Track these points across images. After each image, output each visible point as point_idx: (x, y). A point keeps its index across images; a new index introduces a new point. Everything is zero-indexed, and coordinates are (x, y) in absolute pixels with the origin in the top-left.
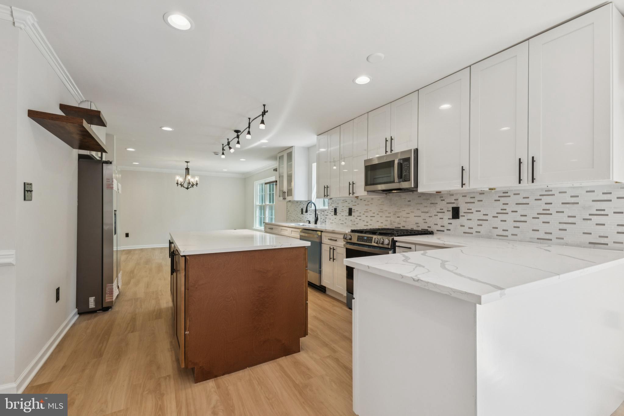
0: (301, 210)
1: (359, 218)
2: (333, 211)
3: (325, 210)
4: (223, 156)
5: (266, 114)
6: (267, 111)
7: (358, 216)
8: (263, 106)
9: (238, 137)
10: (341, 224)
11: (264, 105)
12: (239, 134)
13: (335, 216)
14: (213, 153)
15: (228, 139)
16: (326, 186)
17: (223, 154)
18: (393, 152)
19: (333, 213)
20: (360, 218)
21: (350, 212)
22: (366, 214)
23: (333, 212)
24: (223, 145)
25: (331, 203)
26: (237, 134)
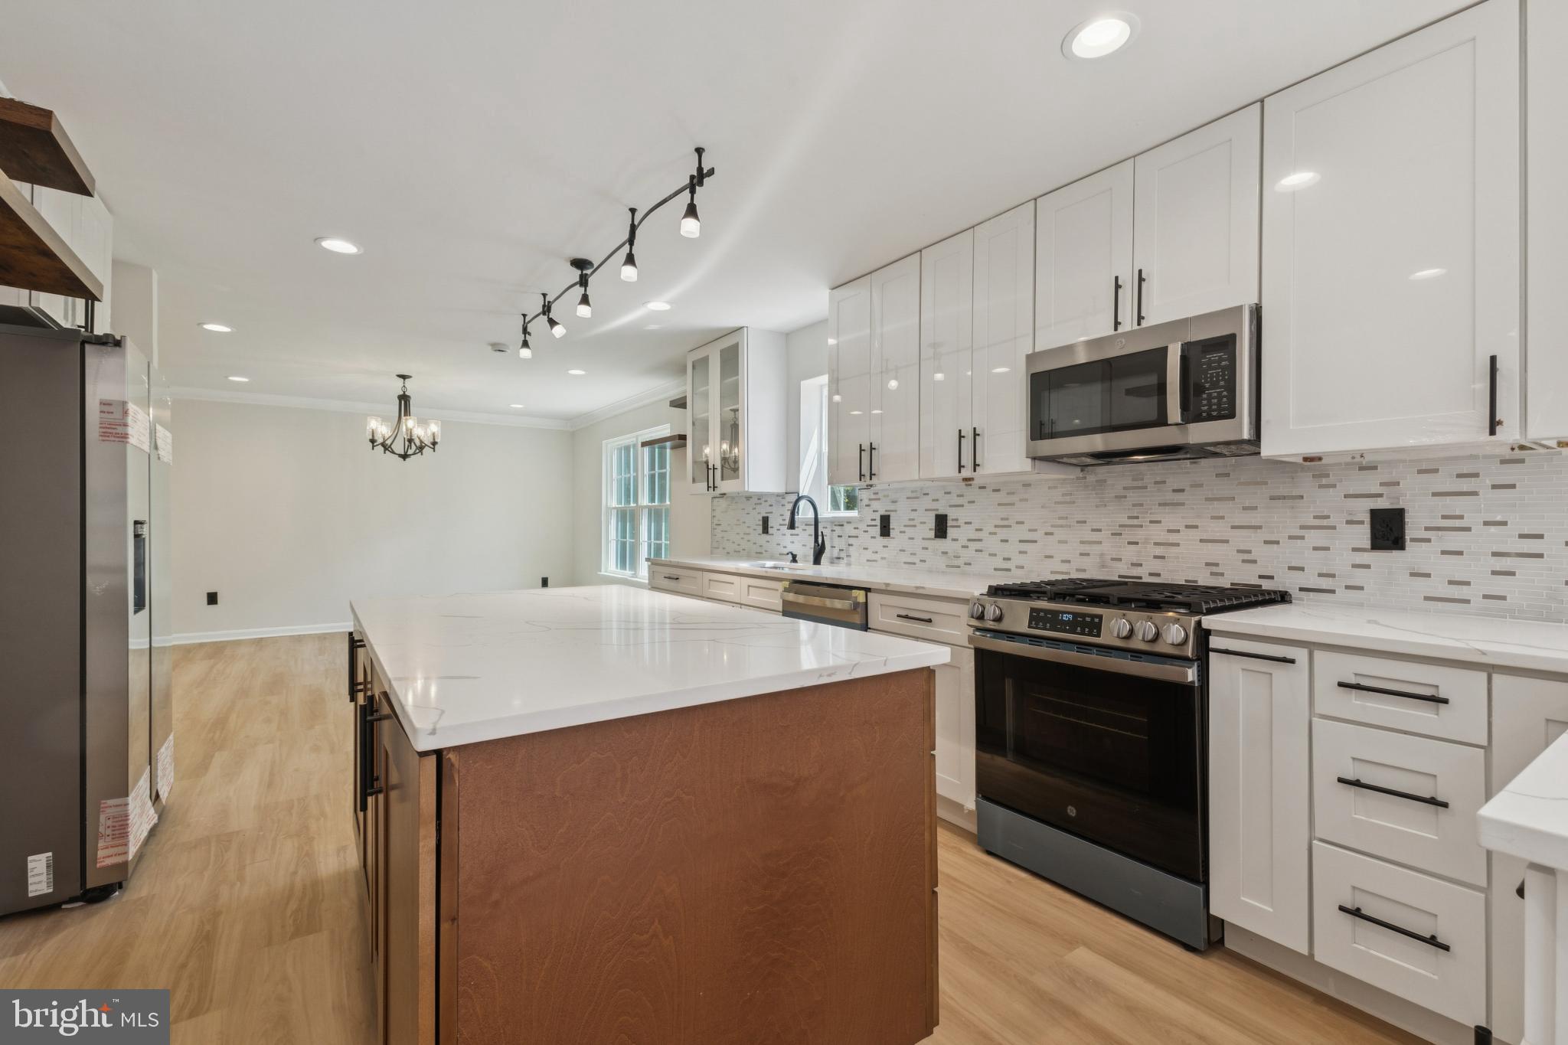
0: (761, 523)
1: (974, 546)
2: (878, 522)
3: (848, 523)
4: (525, 353)
5: (706, 180)
6: (711, 172)
7: (969, 540)
8: (696, 155)
9: (583, 281)
10: (905, 563)
11: (699, 151)
12: (588, 272)
13: (885, 541)
14: (490, 347)
15: (544, 295)
16: (866, 446)
17: (525, 344)
18: (1144, 324)
19: (878, 529)
20: (978, 545)
21: (941, 526)
22: (1003, 533)
23: (876, 526)
24: (524, 316)
25: (870, 500)
26: (579, 272)
